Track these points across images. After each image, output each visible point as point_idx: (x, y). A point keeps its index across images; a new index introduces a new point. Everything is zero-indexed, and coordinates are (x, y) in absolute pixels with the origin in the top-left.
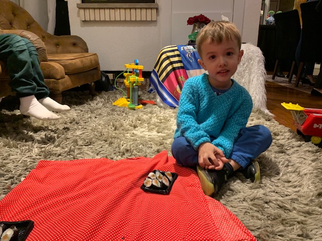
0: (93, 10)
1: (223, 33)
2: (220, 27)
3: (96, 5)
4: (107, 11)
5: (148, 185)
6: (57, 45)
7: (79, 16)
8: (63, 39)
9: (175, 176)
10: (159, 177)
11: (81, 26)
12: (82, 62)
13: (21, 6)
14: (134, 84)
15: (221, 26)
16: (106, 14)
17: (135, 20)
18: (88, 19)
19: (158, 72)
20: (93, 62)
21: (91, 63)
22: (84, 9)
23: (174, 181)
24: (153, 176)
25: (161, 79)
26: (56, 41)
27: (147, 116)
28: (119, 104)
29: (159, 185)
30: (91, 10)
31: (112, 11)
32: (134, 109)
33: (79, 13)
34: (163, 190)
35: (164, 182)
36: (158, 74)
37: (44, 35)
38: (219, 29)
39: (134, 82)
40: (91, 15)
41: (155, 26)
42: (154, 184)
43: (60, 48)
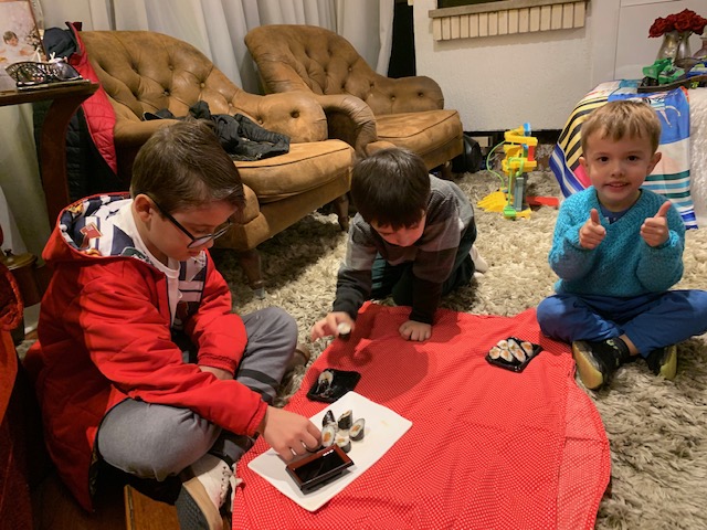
0: (457, 19)
1: (627, 123)
2: (625, 114)
3: (462, 9)
4: (483, 18)
5: (495, 357)
6: (392, 96)
7: (431, 31)
8: (402, 84)
9: (537, 349)
10: (513, 348)
11: (435, 50)
12: (430, 136)
13: (339, 33)
14: (518, 173)
15: (626, 111)
16: (480, 24)
17: (537, 29)
18: (446, 37)
19: (565, 149)
20: (450, 130)
21: (446, 132)
22: (441, 18)
23: (533, 357)
24: (504, 345)
25: (569, 164)
26: (390, 90)
27: (533, 236)
28: (488, 206)
29: (510, 359)
30: (453, 20)
31: (493, 17)
32: (513, 219)
33: (431, 26)
34: (515, 366)
35: (516, 355)
36: (566, 155)
37: (373, 79)
38: (621, 116)
39: (517, 170)
40: (454, 27)
41: (581, 37)
42: (503, 357)
43: (397, 103)
